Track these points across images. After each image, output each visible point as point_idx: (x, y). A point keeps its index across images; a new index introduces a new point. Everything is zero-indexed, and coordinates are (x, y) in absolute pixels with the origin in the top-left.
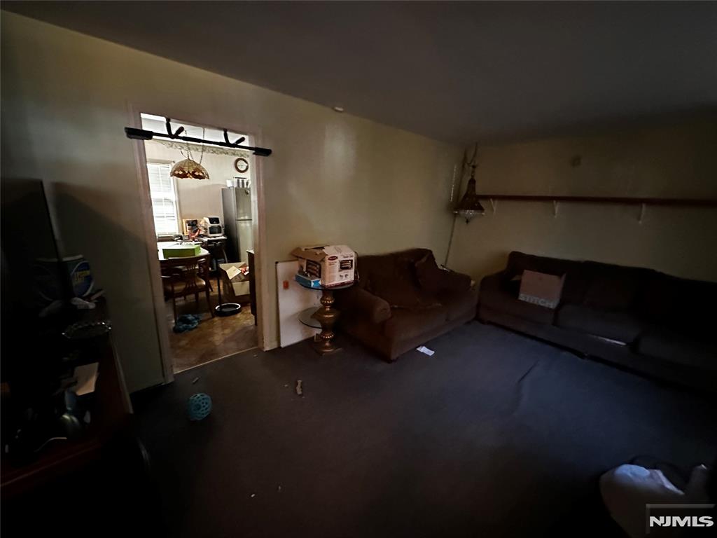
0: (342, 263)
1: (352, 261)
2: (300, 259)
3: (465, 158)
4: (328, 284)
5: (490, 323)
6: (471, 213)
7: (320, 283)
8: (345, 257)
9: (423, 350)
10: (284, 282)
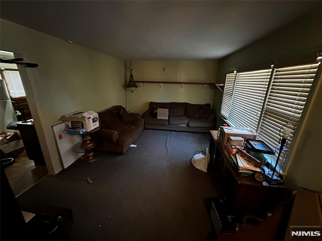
0: (93, 119)
1: (97, 117)
2: (65, 122)
3: (126, 66)
4: (89, 130)
5: (149, 129)
6: (133, 88)
7: (84, 131)
8: (94, 116)
9: (132, 146)
10: (59, 136)
